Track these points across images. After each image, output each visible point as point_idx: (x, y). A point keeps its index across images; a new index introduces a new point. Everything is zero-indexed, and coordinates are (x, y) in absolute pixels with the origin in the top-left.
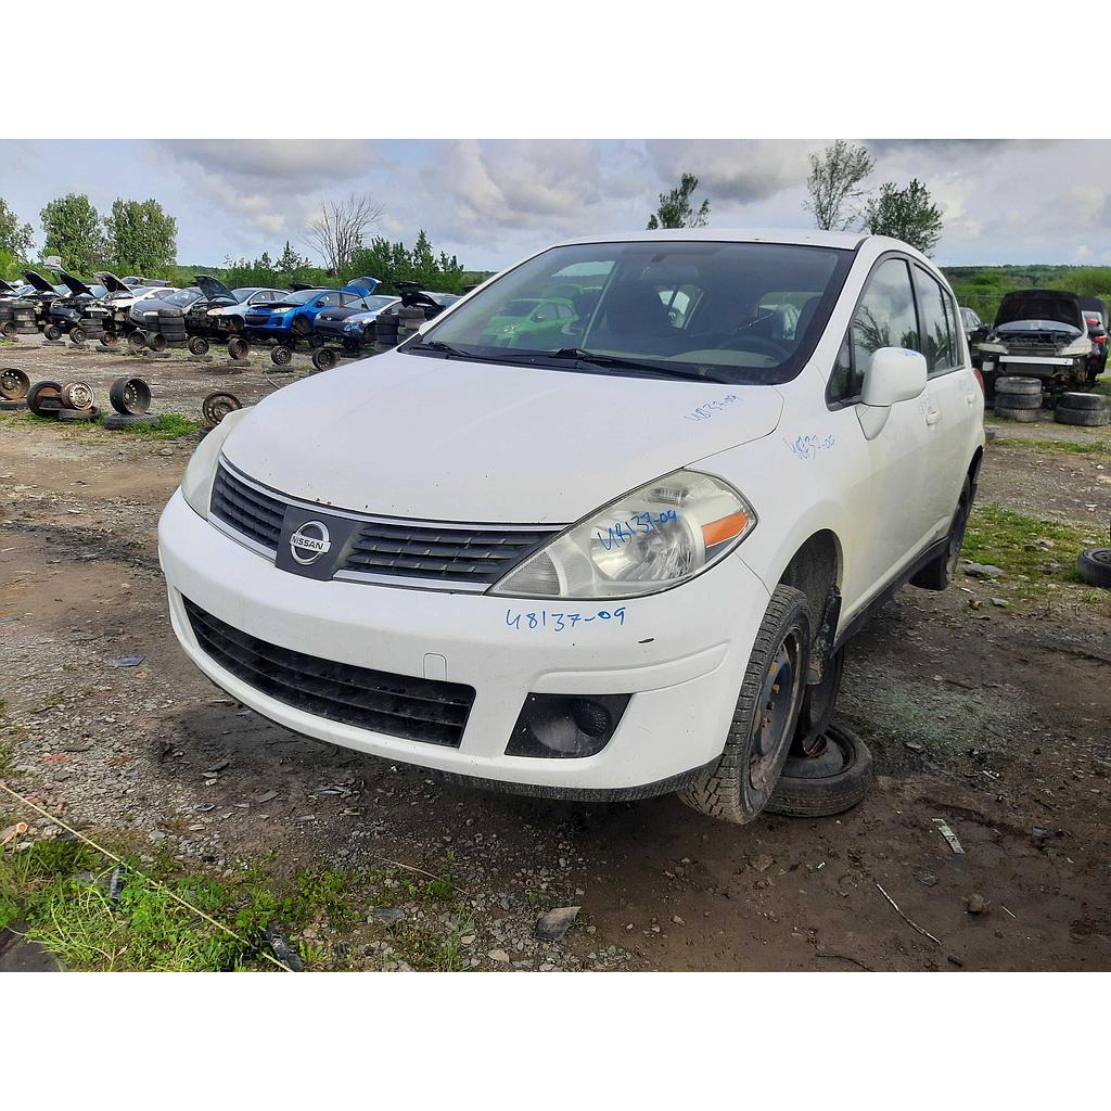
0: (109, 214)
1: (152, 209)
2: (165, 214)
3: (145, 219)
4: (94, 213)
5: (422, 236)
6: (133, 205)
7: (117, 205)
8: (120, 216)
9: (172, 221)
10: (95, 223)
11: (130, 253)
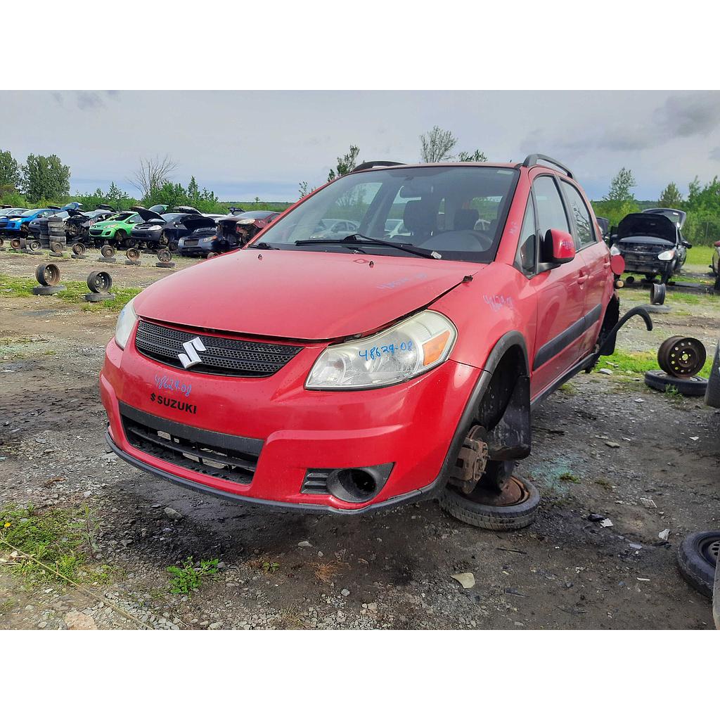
0: (25, 164)
1: (54, 160)
2: (63, 164)
3: (49, 167)
4: (15, 163)
5: (193, 179)
6: (41, 158)
7: (30, 158)
8: (32, 165)
9: (67, 168)
10: (15, 169)
11: (38, 189)
